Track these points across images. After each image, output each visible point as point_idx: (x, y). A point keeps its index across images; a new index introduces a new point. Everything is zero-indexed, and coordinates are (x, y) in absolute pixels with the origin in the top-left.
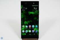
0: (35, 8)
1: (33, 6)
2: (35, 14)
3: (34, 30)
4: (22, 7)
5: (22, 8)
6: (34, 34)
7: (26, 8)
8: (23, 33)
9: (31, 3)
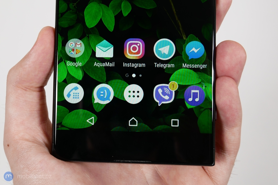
3: (173, 86)
6: (175, 123)
8: (70, 112)
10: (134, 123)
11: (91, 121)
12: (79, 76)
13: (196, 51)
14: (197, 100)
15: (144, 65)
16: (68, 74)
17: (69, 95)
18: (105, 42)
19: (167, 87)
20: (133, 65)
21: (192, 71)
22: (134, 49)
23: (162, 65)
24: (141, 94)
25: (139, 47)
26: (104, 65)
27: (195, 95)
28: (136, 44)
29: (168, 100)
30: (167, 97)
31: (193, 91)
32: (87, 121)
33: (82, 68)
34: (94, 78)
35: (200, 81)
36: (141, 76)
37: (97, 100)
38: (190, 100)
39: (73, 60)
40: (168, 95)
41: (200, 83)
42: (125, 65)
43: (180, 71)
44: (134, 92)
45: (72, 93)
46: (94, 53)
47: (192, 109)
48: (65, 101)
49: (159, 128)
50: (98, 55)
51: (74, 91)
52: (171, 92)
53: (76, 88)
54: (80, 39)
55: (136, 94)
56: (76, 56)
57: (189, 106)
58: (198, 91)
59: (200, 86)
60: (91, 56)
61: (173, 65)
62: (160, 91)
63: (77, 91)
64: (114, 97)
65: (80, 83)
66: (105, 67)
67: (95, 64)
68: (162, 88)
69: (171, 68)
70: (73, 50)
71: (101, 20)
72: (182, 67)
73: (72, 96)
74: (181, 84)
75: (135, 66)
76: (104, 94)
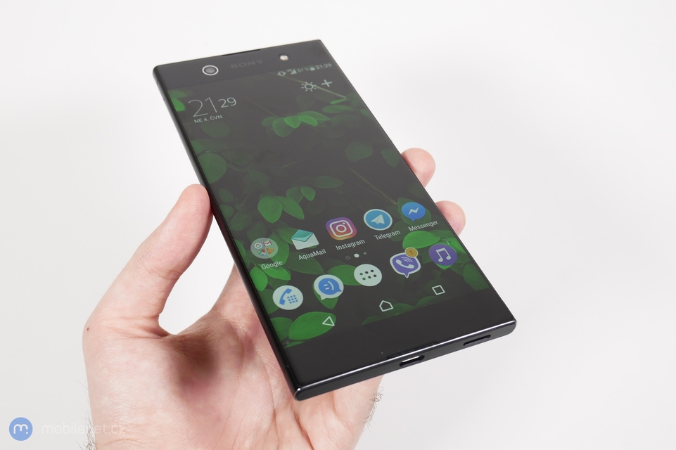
0: (309, 85)
1: (281, 74)
2: (336, 121)
3: (411, 252)
4: (184, 100)
5: (180, 108)
6: (438, 290)
8: (293, 321)
9: (254, 64)
10: (387, 307)
11: (329, 322)
12: (286, 275)
13: (416, 211)
14: (449, 258)
15: (362, 242)
16: (269, 278)
17: (282, 302)
18: (300, 232)
19: (405, 256)
20: (349, 246)
21: (424, 232)
22: (341, 228)
23: (384, 236)
24: (378, 272)
25: (346, 225)
26: (312, 255)
27: (444, 255)
28: (341, 223)
29: (414, 268)
30: (411, 266)
31: (438, 251)
32: (324, 323)
33: (284, 266)
34: (307, 272)
35: (439, 238)
36: (365, 253)
37: (323, 296)
38: (441, 260)
39: (269, 261)
40: (411, 263)
41: (441, 241)
42: (338, 248)
43: (409, 235)
44: (367, 273)
45: (285, 298)
46: (292, 247)
47: (448, 269)
48: (280, 310)
49: (423, 301)
50: (298, 248)
51: (287, 295)
52: (414, 260)
53: (288, 291)
54: (267, 236)
55: (371, 274)
56: (270, 256)
57: (444, 268)
58: (444, 249)
59: (443, 243)
60: (290, 251)
61: (398, 232)
62: (399, 262)
63: (291, 294)
64: (344, 285)
65: (289, 283)
66: (315, 257)
67: (300, 257)
68: (399, 258)
69: (397, 236)
70: (263, 251)
71: (283, 211)
72: (410, 232)
73: (287, 302)
74: (419, 247)
75: (353, 245)
76: (329, 286)
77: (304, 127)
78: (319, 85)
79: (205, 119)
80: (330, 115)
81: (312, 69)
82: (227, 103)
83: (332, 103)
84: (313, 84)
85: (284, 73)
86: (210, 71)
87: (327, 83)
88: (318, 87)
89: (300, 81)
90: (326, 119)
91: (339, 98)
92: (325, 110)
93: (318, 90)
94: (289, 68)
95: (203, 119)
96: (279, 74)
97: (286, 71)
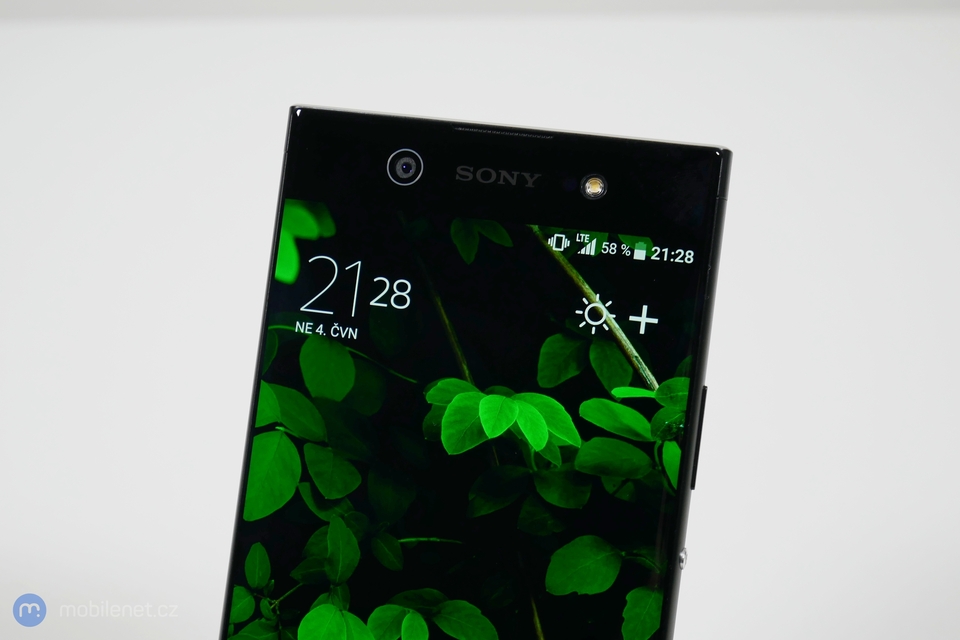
0: (598, 310)
1: (557, 243)
2: (590, 453)
4: (304, 247)
5: (288, 272)
7: (397, 293)
9: (513, 182)
77: (512, 442)
78: (621, 319)
79: (320, 330)
80: (587, 430)
81: (640, 255)
82: (386, 299)
83: (620, 392)
84: (610, 310)
85: (566, 243)
86: (405, 168)
87: (644, 320)
88: (615, 326)
89: (586, 288)
90: (571, 437)
91: (639, 381)
92: (590, 409)
93: (610, 335)
94: (586, 229)
95: (315, 327)
96: (552, 242)
97: (571, 238)
